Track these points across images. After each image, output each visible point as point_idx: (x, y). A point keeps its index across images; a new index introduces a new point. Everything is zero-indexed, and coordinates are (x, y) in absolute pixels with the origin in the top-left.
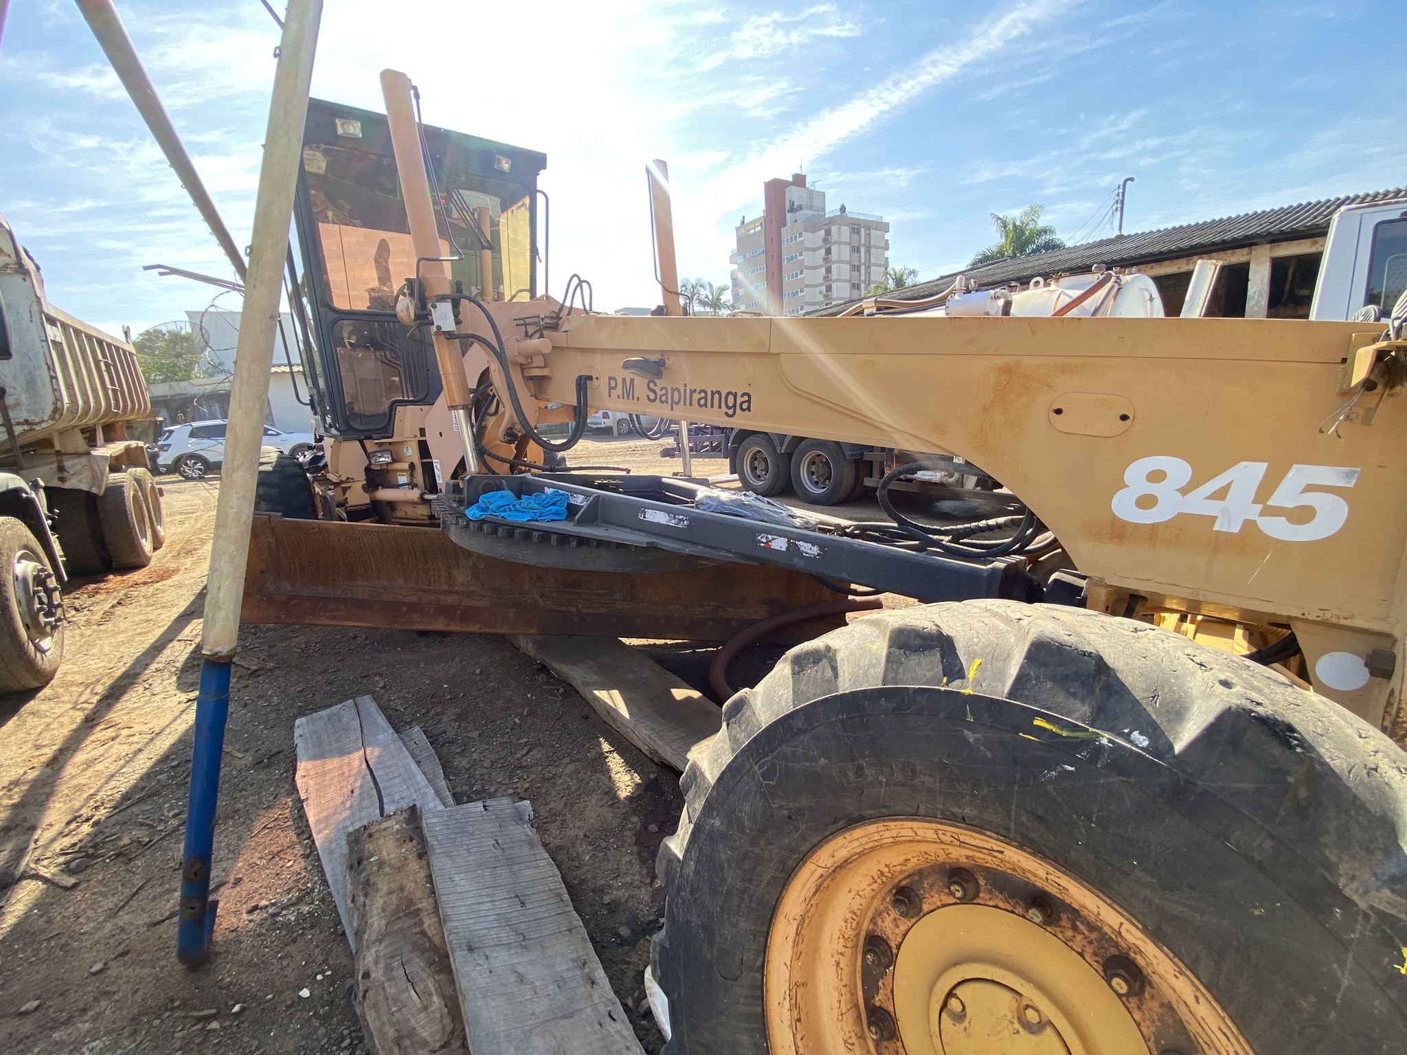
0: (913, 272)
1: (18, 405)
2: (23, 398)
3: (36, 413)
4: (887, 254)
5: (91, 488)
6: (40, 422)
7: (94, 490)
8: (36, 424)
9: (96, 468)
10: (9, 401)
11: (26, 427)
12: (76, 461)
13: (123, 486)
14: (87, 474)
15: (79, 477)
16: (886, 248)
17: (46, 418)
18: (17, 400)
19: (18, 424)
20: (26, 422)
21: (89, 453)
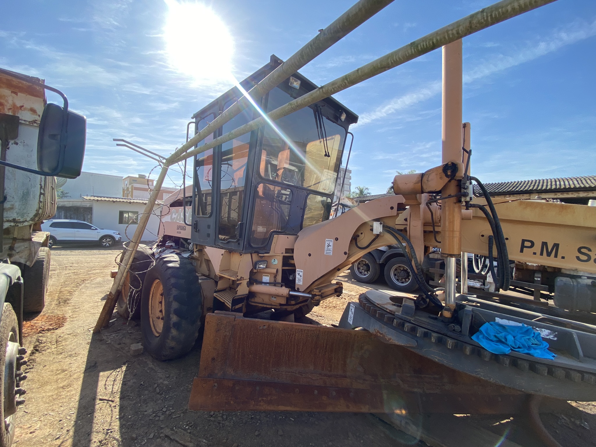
0: (367, 189)
1: (12, 208)
2: (17, 205)
3: (23, 215)
4: (350, 181)
5: (26, 262)
6: (24, 222)
7: (28, 264)
8: (20, 222)
9: (33, 249)
10: (7, 205)
11: (12, 224)
12: (22, 244)
13: (43, 261)
14: (26, 254)
15: (21, 255)
16: (350, 179)
17: (28, 219)
18: (13, 205)
19: (8, 221)
20: (14, 220)
21: (30, 239)
